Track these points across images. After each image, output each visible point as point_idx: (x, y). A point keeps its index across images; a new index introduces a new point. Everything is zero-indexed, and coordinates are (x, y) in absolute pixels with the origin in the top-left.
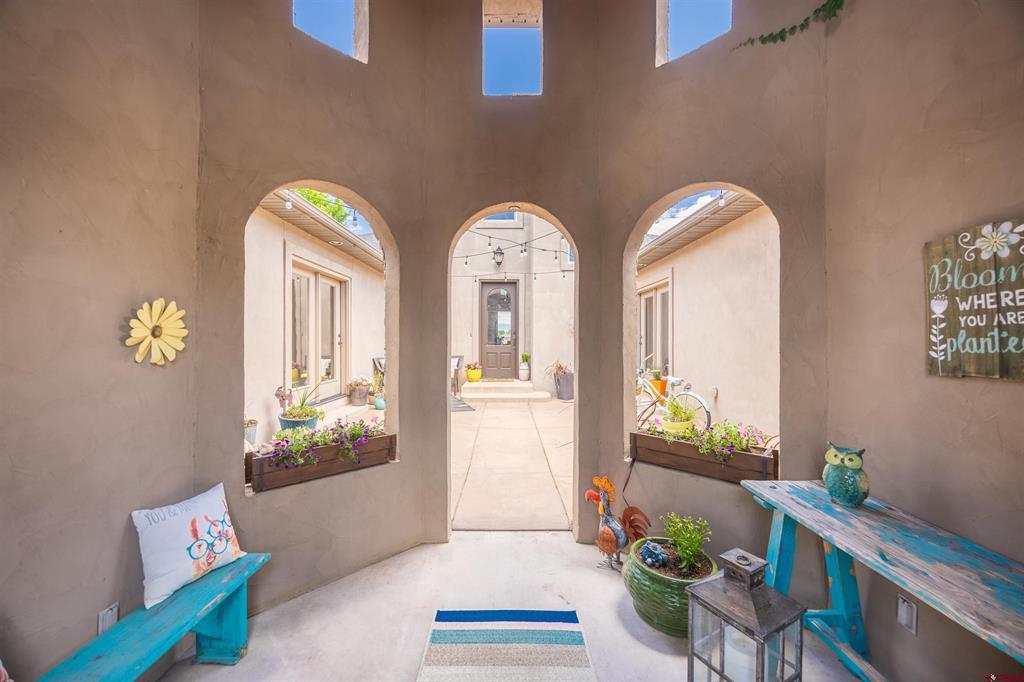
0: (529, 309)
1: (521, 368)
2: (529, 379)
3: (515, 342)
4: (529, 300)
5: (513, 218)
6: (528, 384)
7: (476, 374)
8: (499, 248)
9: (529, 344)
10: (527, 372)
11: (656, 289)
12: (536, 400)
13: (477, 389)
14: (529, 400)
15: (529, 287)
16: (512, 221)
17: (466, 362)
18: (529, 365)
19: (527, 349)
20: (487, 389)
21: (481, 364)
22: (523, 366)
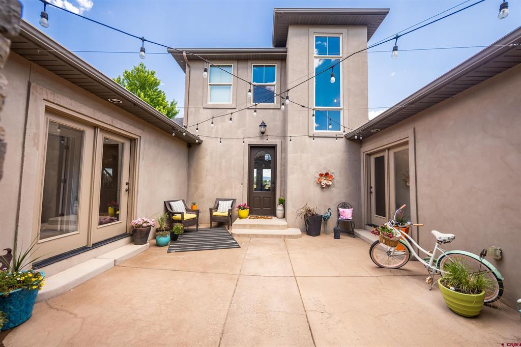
0: (284, 165)
1: (278, 208)
2: (284, 217)
3: (273, 189)
4: (285, 159)
5: (273, 101)
6: (282, 222)
7: (245, 212)
8: (263, 123)
9: (284, 191)
10: (283, 212)
11: (389, 149)
12: (290, 236)
13: (244, 226)
14: (285, 236)
15: (284, 150)
16: (272, 104)
17: (237, 204)
18: (284, 207)
19: (282, 194)
20: (252, 226)
21: (249, 205)
22: (279, 208)
